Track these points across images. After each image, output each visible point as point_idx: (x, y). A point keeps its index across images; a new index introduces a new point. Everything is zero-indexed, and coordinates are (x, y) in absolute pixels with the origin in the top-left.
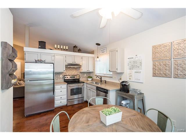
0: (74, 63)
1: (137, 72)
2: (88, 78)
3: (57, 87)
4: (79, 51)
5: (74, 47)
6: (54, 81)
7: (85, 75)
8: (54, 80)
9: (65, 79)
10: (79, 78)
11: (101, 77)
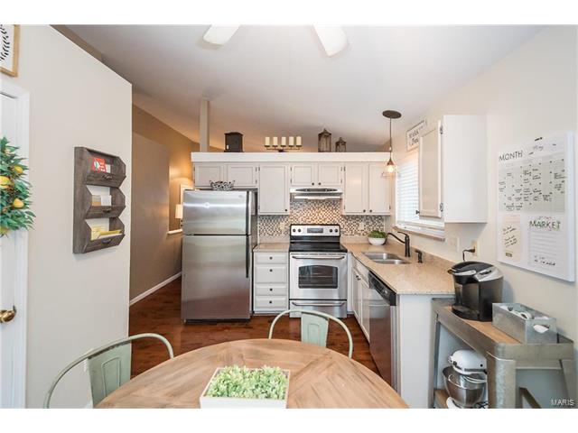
0: (316, 187)
1: (542, 225)
2: (370, 236)
3: (260, 257)
4: (341, 145)
5: (320, 135)
6: (247, 240)
7: (362, 225)
8: (247, 235)
9: (293, 234)
10: (337, 234)
11: (407, 236)
